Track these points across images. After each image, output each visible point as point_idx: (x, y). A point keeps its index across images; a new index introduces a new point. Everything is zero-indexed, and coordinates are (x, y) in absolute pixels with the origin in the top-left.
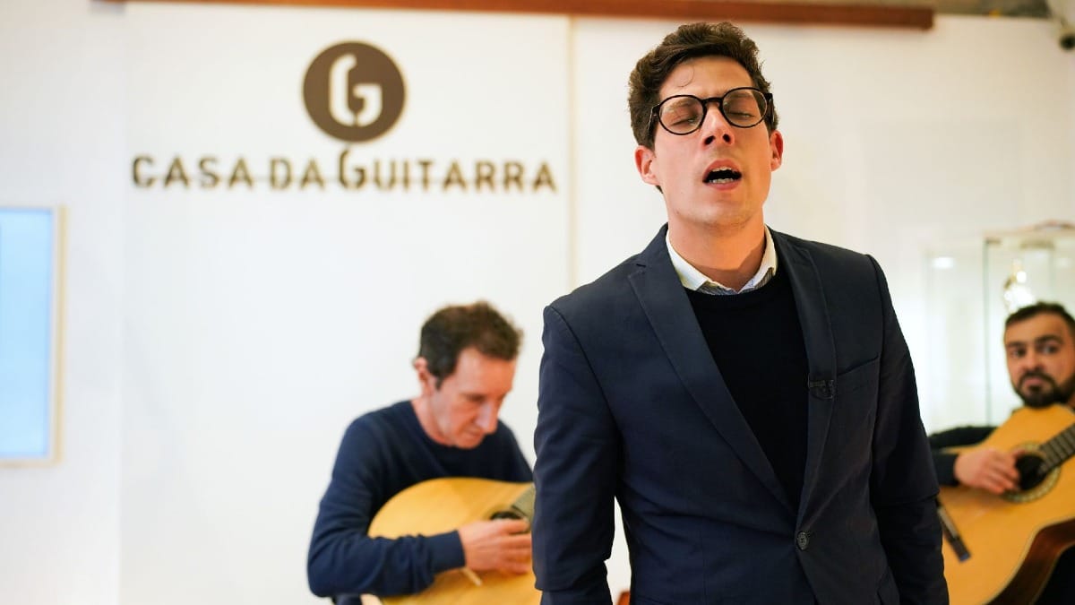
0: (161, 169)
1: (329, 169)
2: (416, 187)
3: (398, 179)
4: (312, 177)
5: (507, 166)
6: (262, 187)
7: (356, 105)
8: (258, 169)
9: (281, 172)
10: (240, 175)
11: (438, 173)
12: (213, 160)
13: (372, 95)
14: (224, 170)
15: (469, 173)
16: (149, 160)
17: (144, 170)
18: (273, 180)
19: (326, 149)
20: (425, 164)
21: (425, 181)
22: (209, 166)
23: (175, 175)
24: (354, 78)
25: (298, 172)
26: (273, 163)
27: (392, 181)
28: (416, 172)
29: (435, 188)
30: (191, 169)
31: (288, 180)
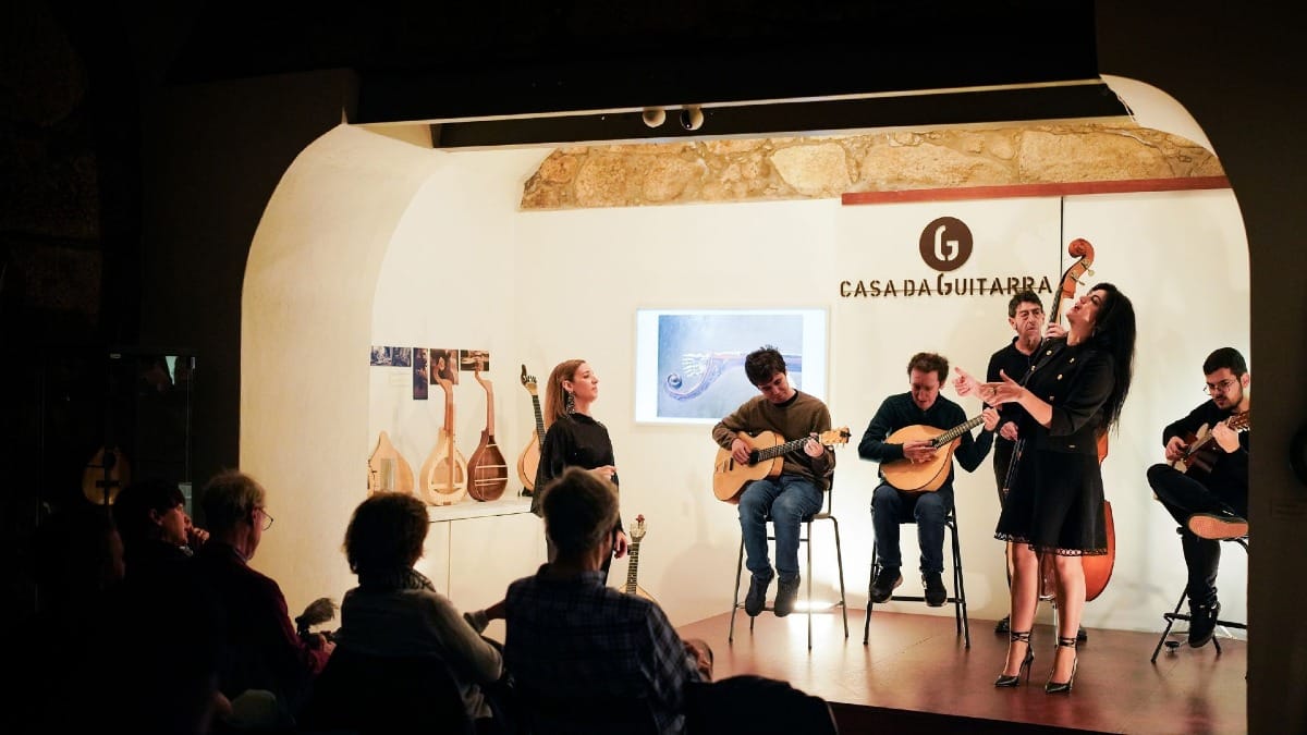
0: (853, 288)
1: (933, 285)
2: (977, 293)
3: (967, 288)
4: (925, 288)
5: (1024, 279)
6: (900, 295)
7: (946, 251)
8: (899, 286)
9: (910, 286)
10: (890, 289)
11: (988, 285)
12: (878, 282)
13: (954, 245)
14: (883, 288)
15: (1004, 285)
16: (849, 284)
17: (846, 288)
18: (906, 291)
19: (932, 275)
20: (982, 281)
21: (982, 290)
22: (875, 285)
23: (860, 290)
24: (945, 238)
25: (918, 287)
26: (906, 281)
27: (965, 290)
28: (977, 285)
29: (987, 293)
30: (868, 288)
31: (913, 290)
